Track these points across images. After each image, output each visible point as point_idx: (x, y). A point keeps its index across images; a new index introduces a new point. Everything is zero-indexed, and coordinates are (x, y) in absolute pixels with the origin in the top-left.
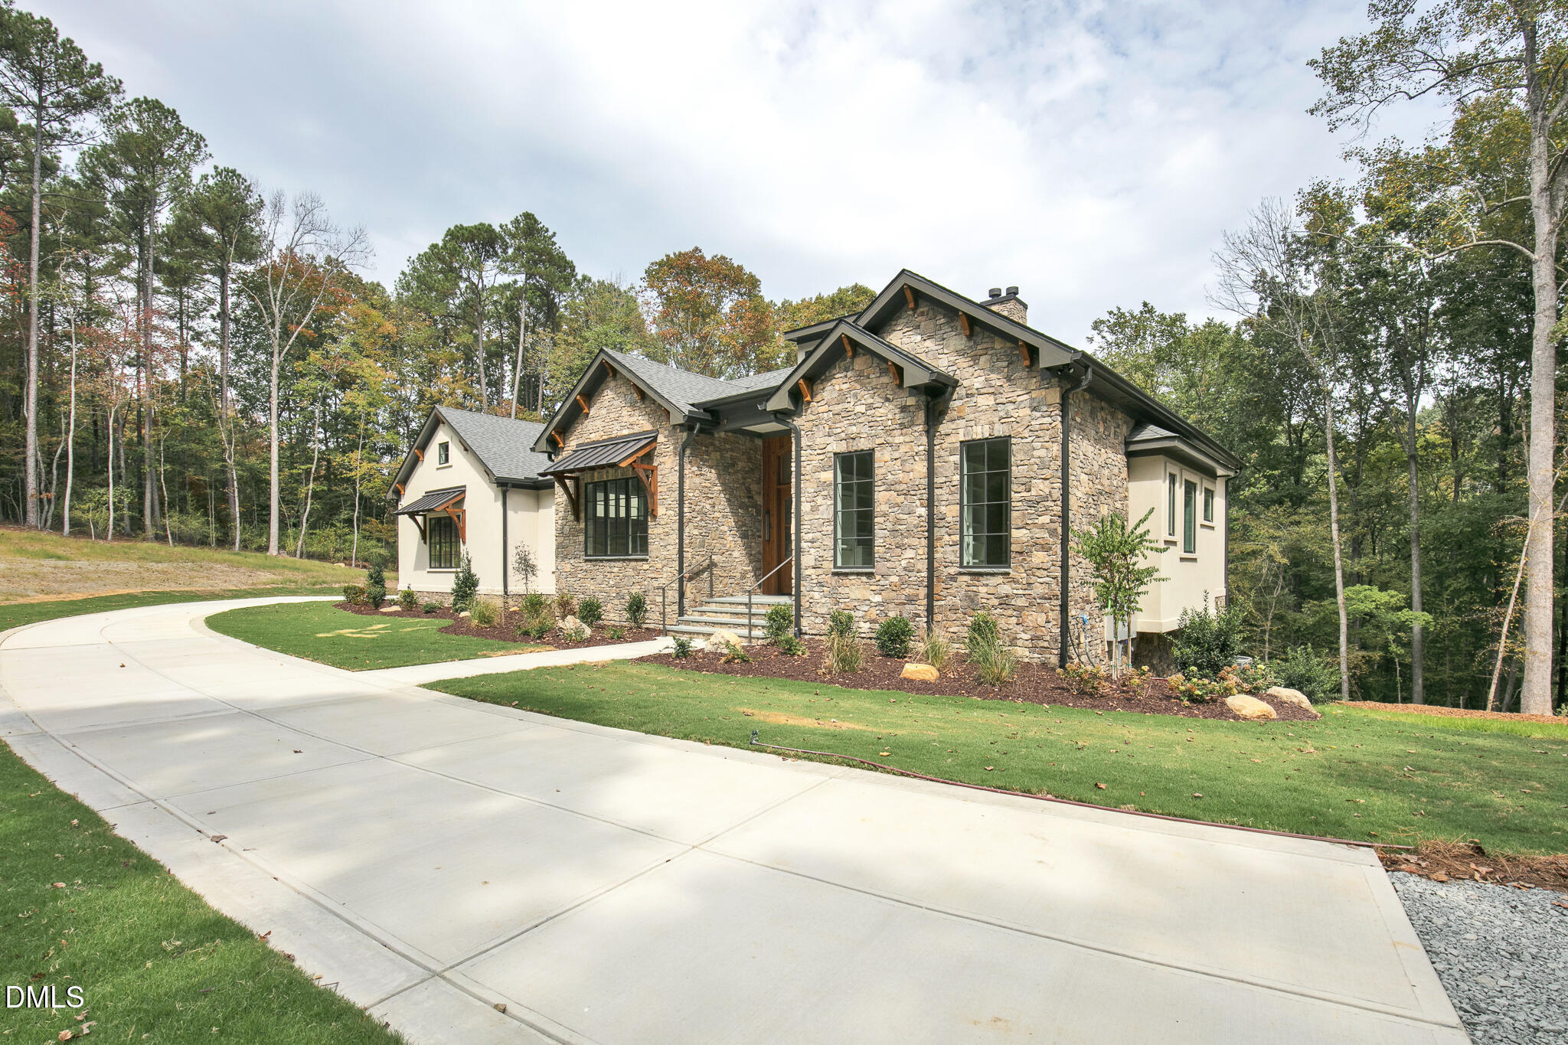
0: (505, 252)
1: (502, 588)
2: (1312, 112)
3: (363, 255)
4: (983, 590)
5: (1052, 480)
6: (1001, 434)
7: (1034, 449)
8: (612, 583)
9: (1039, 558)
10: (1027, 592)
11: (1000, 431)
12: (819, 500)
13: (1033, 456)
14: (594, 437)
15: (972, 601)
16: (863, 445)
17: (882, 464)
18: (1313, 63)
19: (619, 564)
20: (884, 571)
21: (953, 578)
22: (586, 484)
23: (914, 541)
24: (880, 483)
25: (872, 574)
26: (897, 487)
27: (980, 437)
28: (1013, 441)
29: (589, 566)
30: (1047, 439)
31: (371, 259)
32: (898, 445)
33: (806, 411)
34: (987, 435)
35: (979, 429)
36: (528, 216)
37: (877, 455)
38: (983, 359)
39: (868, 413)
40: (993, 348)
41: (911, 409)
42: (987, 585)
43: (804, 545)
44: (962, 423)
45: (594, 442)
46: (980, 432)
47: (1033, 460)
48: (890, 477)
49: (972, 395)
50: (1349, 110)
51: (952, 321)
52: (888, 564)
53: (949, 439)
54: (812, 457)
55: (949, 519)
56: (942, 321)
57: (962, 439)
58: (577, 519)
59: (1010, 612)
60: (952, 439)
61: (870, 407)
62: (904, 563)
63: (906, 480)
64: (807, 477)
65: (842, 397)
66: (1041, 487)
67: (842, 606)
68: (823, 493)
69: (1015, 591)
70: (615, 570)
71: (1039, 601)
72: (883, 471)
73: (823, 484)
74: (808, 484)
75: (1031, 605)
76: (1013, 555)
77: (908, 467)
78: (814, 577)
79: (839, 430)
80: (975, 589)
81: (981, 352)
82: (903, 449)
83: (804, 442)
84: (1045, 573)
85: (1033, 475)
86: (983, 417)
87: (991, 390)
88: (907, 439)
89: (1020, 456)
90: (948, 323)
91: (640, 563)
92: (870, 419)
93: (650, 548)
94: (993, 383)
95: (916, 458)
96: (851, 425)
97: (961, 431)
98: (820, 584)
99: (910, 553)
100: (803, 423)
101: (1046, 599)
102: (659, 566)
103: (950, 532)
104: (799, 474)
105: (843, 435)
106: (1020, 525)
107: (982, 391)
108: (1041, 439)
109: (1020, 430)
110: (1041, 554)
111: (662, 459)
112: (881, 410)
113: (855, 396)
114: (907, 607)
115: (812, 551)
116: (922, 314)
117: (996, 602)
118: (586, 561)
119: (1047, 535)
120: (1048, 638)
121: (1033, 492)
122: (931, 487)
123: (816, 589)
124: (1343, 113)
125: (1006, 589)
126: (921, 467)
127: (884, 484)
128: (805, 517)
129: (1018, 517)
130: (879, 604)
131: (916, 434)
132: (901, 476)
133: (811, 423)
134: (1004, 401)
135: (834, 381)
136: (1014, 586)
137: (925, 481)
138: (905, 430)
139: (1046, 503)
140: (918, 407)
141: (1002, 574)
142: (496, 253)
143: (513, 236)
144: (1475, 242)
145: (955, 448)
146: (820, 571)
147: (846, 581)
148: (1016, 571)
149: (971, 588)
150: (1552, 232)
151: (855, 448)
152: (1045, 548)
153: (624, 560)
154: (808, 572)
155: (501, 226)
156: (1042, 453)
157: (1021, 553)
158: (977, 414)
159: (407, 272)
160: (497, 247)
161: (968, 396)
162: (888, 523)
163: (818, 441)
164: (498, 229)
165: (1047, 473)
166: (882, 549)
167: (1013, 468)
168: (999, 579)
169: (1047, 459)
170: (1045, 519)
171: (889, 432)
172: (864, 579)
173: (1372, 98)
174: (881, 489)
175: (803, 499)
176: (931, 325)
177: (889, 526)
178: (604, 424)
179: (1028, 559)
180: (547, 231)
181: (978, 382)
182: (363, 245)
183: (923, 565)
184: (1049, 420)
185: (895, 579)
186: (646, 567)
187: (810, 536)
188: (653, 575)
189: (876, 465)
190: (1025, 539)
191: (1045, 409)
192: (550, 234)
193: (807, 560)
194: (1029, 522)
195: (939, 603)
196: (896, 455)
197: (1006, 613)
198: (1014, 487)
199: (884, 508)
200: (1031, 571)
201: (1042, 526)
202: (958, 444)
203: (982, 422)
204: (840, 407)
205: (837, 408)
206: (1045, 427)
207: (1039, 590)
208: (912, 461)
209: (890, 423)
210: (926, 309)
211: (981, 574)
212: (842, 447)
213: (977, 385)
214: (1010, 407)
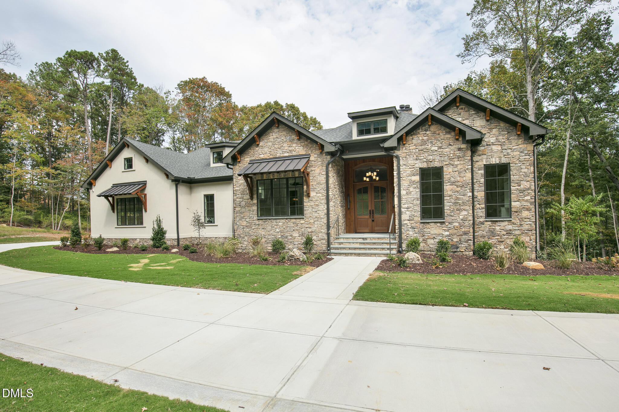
0: (99, 66)
1: (176, 235)
2: (458, 56)
3: (12, 58)
4: (498, 228)
5: (531, 182)
6: (505, 162)
7: (522, 169)
8: (277, 230)
9: (525, 214)
10: (520, 228)
11: (504, 161)
12: (411, 189)
13: (521, 172)
14: (262, 156)
15: (493, 232)
16: (437, 164)
17: (448, 173)
18: (463, 39)
19: (282, 221)
20: (450, 221)
21: (482, 223)
22: (257, 181)
23: (467, 208)
24: (447, 182)
25: (444, 222)
26: (457, 184)
27: (494, 163)
28: (511, 165)
29: (261, 222)
30: (528, 165)
31: (17, 60)
32: (457, 166)
33: (402, 148)
34: (498, 162)
35: (494, 159)
36: (114, 51)
37: (445, 169)
38: (494, 130)
39: (439, 150)
40: (499, 126)
41: (464, 149)
42: (500, 226)
43: (403, 210)
44: (485, 157)
45: (263, 159)
46: (494, 161)
47: (521, 173)
48: (452, 179)
49: (490, 145)
50: (469, 57)
51: (478, 113)
52: (453, 218)
53: (478, 163)
54: (406, 170)
55: (479, 198)
56: (473, 112)
57: (485, 163)
58: (252, 198)
59: (512, 237)
60: (480, 163)
61: (440, 148)
62: (461, 217)
63: (462, 180)
64: (404, 179)
65: (424, 143)
66: (526, 184)
67: (426, 237)
68: (413, 186)
69: (514, 228)
70: (280, 224)
71: (526, 232)
72: (448, 176)
73: (412, 182)
74: (404, 182)
75: (522, 233)
76: (513, 213)
77: (462, 175)
78: (409, 224)
79: (422, 158)
80: (493, 227)
81: (494, 127)
82: (459, 167)
83: (401, 162)
84: (528, 220)
85: (522, 179)
86: (496, 155)
87: (499, 143)
88: (462, 162)
89: (515, 172)
90: (476, 114)
91: (298, 220)
92: (440, 153)
93: (305, 212)
94: (500, 140)
95: (467, 171)
96: (429, 155)
97: (484, 160)
98: (413, 228)
99: (464, 213)
100: (400, 153)
101: (529, 231)
102: (312, 221)
103: (480, 203)
104: (399, 178)
105: (425, 160)
106: (516, 200)
107: (495, 143)
108: (525, 165)
109: (514, 160)
110: (526, 212)
111: (313, 169)
112: (447, 150)
113: (431, 142)
114: (464, 236)
115: (407, 212)
116: (462, 109)
117: (505, 233)
118: (258, 219)
119: (529, 204)
120: (531, 247)
121: (522, 186)
122: (473, 184)
123: (410, 230)
124: (466, 58)
125: (510, 227)
126: (469, 175)
127: (449, 182)
128: (404, 197)
129: (515, 197)
130: (448, 236)
131: (466, 161)
132: (459, 179)
133: (405, 154)
134: (506, 148)
135: (419, 135)
136: (513, 226)
137: (471, 181)
138: (460, 159)
139: (528, 191)
140: (467, 149)
141: (507, 221)
142: (93, 67)
143: (106, 60)
144: (513, 107)
145: (481, 168)
146: (413, 222)
147: (428, 226)
148: (515, 219)
149: (492, 227)
150: (534, 106)
151: (432, 166)
152: (528, 210)
153: (287, 219)
154: (405, 222)
155: (99, 54)
156: (526, 170)
157: (516, 212)
158: (492, 153)
159: (34, 71)
160: (94, 64)
161: (487, 145)
162: (452, 200)
163: (410, 162)
164: (97, 55)
165: (529, 179)
166: (449, 211)
167: (512, 176)
168: (506, 223)
169: (528, 173)
170: (528, 198)
171: (451, 159)
172: (439, 224)
173: (477, 55)
174: (447, 184)
175: (402, 189)
176: (467, 114)
177: (453, 201)
178: (270, 150)
179: (520, 214)
180: (124, 59)
181: (493, 140)
182: (13, 52)
183: (471, 218)
184: (529, 157)
185: (457, 224)
186: (303, 222)
187: (406, 206)
188: (307, 226)
189: (444, 174)
190: (518, 206)
191: (526, 152)
192: (125, 61)
193: (405, 217)
194: (520, 199)
195: (477, 234)
196: (456, 169)
197: (509, 237)
198: (512, 184)
199: (449, 193)
200: (521, 219)
201: (527, 201)
202: (483, 166)
203: (495, 157)
204: (423, 147)
205: (420, 148)
206: (527, 159)
207: (526, 227)
208: (464, 172)
209: (452, 155)
210: (463, 107)
211: (497, 221)
212: (425, 165)
213: (492, 141)
214: (509, 151)
